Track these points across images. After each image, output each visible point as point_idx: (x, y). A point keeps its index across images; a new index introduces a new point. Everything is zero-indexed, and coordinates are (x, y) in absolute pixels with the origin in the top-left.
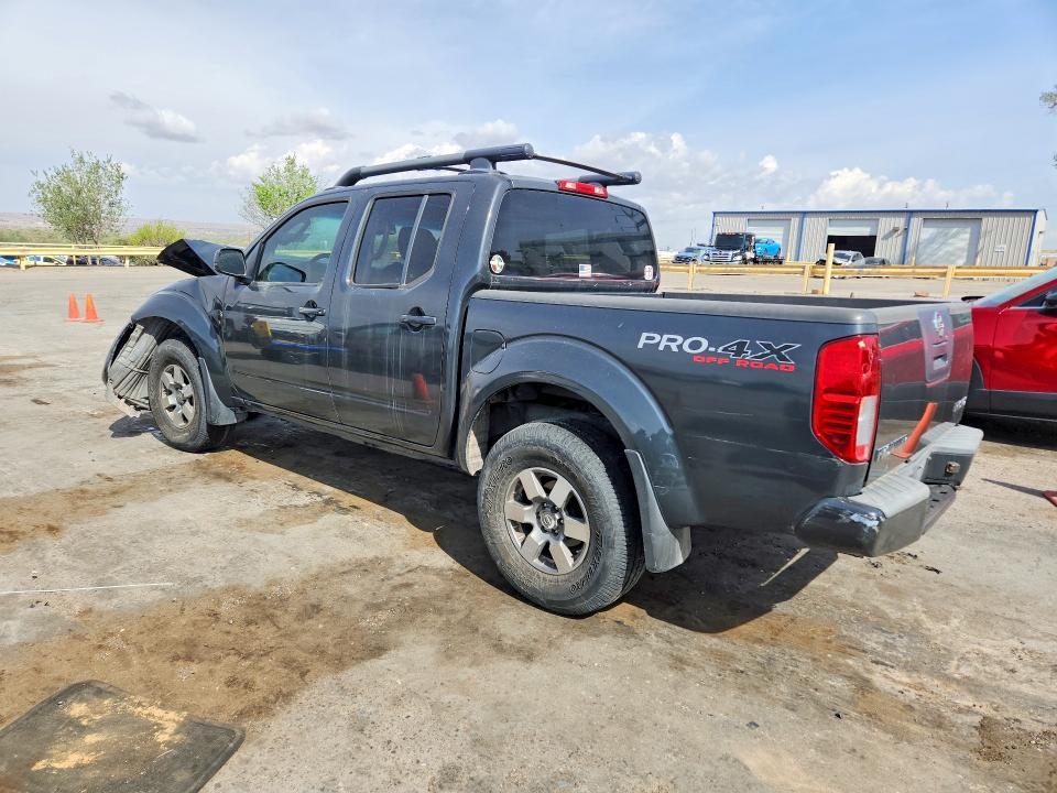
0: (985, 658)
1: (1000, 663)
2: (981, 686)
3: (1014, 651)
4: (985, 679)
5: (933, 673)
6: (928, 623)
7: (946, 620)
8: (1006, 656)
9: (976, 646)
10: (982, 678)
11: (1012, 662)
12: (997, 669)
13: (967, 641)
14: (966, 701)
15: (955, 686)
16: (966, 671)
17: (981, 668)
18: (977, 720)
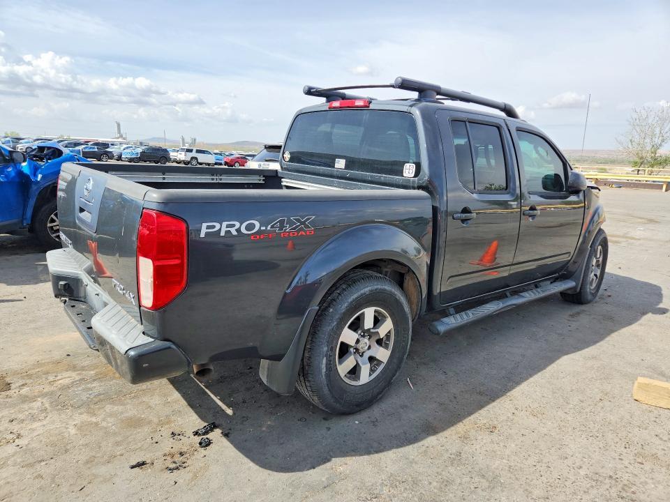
0: (33, 418)
1: (23, 421)
2: (24, 402)
3: (19, 436)
4: (24, 406)
5: (52, 393)
6: (85, 417)
7: (79, 428)
8: (22, 428)
9: (45, 422)
10: (26, 406)
11: (15, 427)
12: (21, 416)
13: (53, 422)
14: (25, 391)
15: (36, 394)
16: (37, 404)
17: (30, 411)
18: (13, 386)
